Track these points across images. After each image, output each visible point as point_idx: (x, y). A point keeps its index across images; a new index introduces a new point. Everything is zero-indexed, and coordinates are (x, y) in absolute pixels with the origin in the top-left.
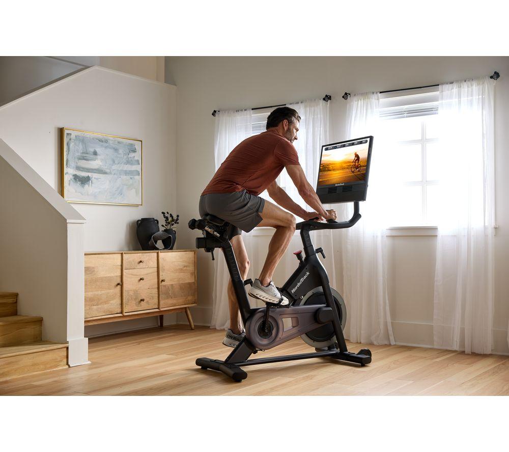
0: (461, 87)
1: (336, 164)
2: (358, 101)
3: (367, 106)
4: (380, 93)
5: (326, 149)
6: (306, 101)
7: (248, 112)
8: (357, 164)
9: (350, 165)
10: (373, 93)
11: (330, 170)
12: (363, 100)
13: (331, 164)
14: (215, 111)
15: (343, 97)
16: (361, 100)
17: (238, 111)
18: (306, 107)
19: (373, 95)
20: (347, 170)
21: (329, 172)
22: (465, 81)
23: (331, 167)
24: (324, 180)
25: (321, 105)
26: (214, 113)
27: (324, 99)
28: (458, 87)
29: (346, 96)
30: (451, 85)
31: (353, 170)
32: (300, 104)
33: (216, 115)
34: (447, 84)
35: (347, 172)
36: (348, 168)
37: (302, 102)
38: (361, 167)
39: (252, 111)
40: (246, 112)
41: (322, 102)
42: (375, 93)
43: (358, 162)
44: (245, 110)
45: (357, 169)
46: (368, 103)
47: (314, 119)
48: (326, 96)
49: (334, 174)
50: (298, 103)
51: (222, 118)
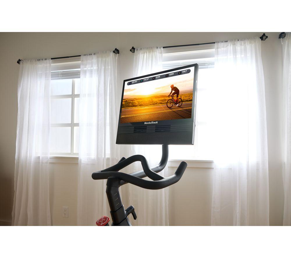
0: (235, 44)
1: (143, 99)
2: (144, 53)
3: (152, 57)
4: (163, 47)
5: (130, 84)
6: (98, 53)
7: (48, 61)
8: (175, 98)
9: (165, 100)
10: (157, 48)
11: (136, 106)
12: (149, 52)
13: (136, 99)
14: (19, 60)
15: (131, 50)
16: (146, 53)
17: (40, 60)
18: (98, 57)
19: (157, 50)
20: (161, 106)
21: (134, 108)
22: (238, 40)
23: (136, 102)
24: (127, 116)
25: (111, 56)
26: (19, 62)
27: (114, 52)
28: (233, 44)
29: (133, 50)
30: (226, 43)
31: (169, 105)
32: (93, 56)
33: (21, 62)
34: (222, 42)
35: (161, 108)
36: (161, 103)
37: (94, 54)
38: (182, 101)
39: (51, 61)
40: (46, 61)
41: (112, 54)
42: (159, 48)
43: (177, 96)
44: (46, 59)
45: (176, 104)
46: (153, 56)
47: (105, 69)
48: (116, 49)
49: (141, 110)
50: (91, 54)
51: (26, 66)
